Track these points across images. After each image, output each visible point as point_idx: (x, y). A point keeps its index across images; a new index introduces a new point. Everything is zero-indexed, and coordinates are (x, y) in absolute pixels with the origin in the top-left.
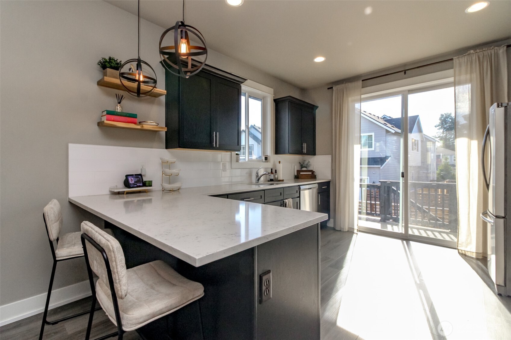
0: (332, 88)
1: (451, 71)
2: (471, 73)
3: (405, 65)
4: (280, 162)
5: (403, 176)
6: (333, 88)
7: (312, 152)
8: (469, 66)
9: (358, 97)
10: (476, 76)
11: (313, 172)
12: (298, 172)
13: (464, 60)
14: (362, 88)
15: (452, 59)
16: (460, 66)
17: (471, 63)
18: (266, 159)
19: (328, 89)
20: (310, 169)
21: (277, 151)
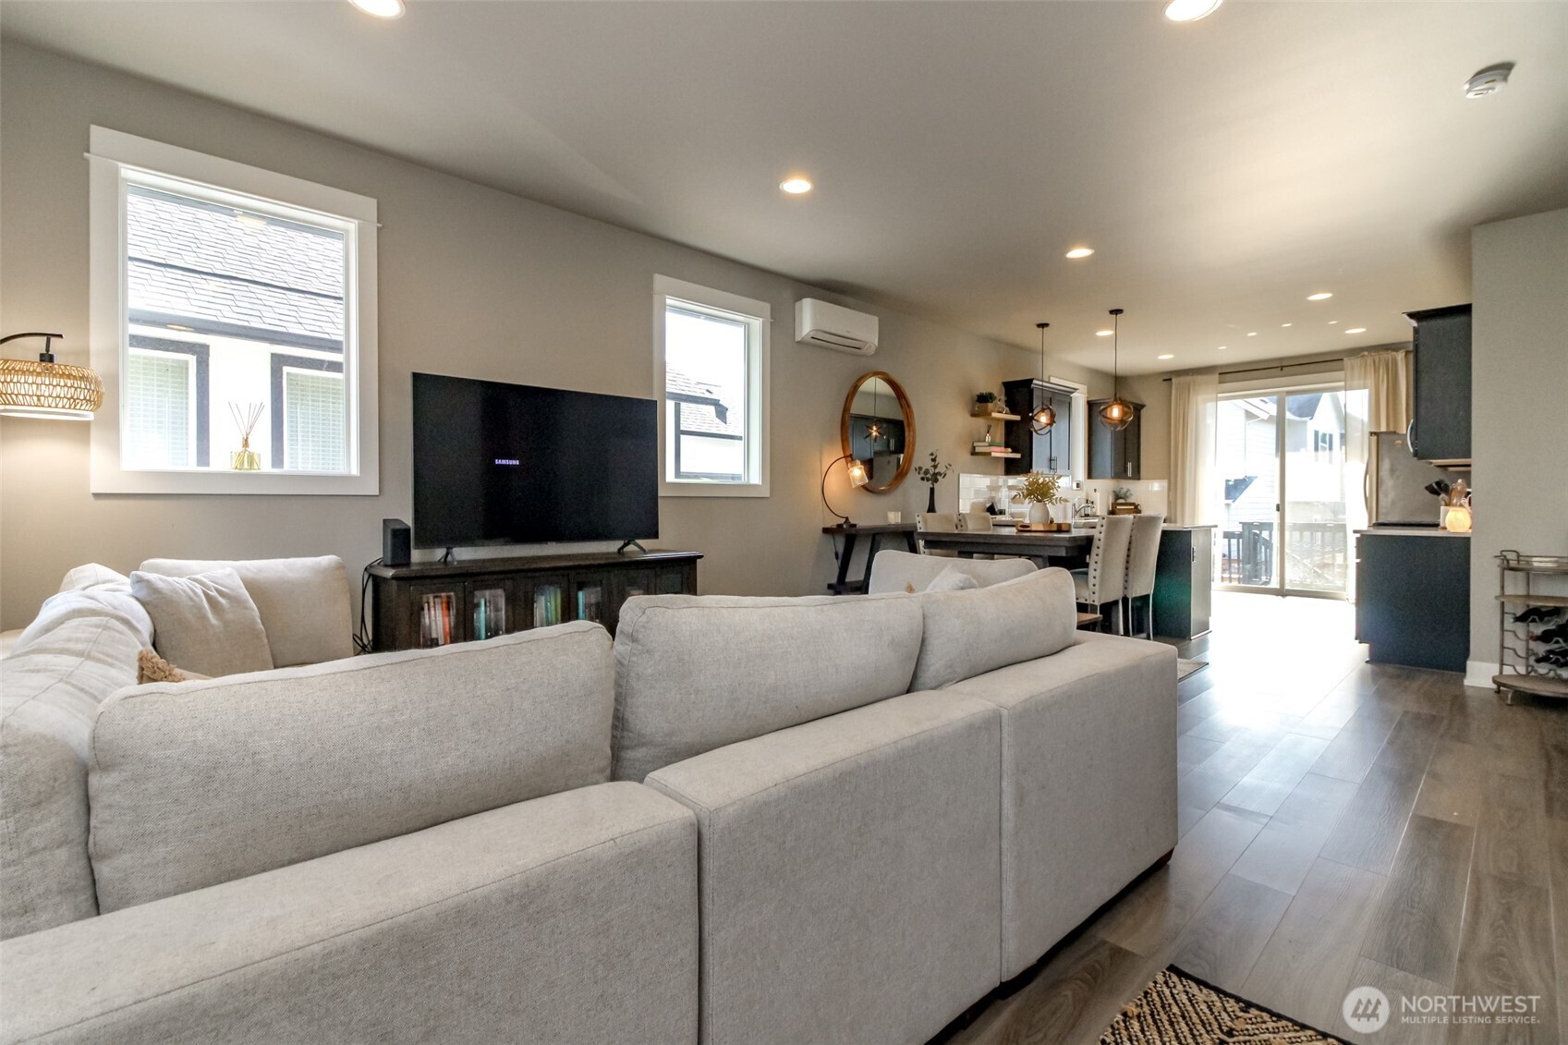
0: (1170, 379)
1: (1341, 373)
2: (1365, 378)
3: (1281, 359)
4: (1095, 490)
5: (1278, 510)
6: (1174, 380)
7: (1137, 475)
8: (1363, 370)
9: (1214, 396)
10: (1371, 381)
11: (1136, 507)
12: (1114, 505)
13: (1357, 361)
14: (1220, 383)
15: (1341, 360)
16: (1352, 368)
17: (1365, 367)
18: (1078, 485)
19: (1164, 380)
20: (1130, 501)
21: (1090, 475)
